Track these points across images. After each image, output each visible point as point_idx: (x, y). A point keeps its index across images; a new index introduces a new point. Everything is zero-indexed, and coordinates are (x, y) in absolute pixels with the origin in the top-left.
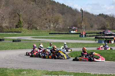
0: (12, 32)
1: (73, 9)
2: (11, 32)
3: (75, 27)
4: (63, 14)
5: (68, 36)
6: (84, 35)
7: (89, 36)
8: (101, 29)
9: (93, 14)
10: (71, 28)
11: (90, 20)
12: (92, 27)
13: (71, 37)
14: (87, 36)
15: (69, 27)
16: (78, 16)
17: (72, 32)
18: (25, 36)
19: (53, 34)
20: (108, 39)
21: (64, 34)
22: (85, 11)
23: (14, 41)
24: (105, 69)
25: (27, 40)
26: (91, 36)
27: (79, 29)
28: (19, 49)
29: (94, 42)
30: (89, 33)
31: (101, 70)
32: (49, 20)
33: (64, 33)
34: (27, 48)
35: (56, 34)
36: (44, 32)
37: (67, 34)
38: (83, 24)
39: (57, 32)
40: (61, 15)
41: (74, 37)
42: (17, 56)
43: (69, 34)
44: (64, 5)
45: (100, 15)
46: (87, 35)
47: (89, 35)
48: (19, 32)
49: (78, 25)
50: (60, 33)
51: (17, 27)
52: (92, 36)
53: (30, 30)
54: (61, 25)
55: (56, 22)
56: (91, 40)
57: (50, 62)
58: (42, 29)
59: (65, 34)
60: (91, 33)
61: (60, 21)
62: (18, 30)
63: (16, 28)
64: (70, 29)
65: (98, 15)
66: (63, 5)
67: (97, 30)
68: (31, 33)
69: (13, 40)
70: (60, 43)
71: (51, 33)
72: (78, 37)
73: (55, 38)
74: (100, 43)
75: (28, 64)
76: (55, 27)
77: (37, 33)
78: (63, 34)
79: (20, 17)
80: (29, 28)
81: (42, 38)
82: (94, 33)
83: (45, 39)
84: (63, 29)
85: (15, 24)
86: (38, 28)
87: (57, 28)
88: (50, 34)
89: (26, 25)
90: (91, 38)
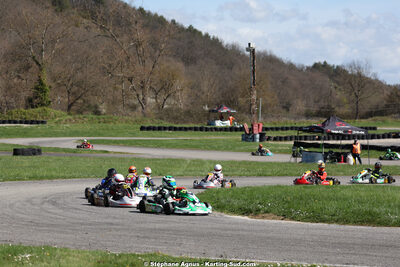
0: (15, 122)
1: (225, 44)
2: (10, 122)
3: (228, 106)
4: (189, 60)
5: (205, 138)
6: (258, 136)
7: (275, 139)
8: (319, 114)
9: (291, 64)
10: (213, 111)
11: (283, 82)
12: (287, 107)
13: (216, 141)
14: (269, 139)
15: (207, 108)
16: (240, 69)
17: (219, 123)
18: (56, 135)
19: (154, 129)
20: (335, 150)
21: (189, 132)
22: (264, 54)
23: (17, 152)
24: (303, 248)
25: (65, 150)
26: (280, 139)
27: (244, 115)
28: (30, 178)
29: (287, 158)
30: (277, 129)
31: (287, 251)
32: (142, 82)
33: (190, 129)
34: (58, 178)
35: (165, 129)
36: (124, 124)
37: (201, 129)
38: (254, 97)
39: (167, 124)
40: (180, 65)
41: (224, 140)
42: (18, 204)
43: (207, 130)
44: (195, 30)
45: (316, 66)
46: (269, 134)
47: (273, 134)
48: (38, 122)
49: (240, 99)
50: (178, 126)
51: (30, 103)
52: (286, 139)
53: (77, 116)
54: (181, 101)
55: (165, 88)
56: (281, 152)
57: (123, 225)
58: (117, 112)
59: (196, 129)
60: (282, 129)
61: (178, 84)
62: (36, 116)
63: (27, 108)
64: (212, 115)
65: (308, 68)
66: (192, 31)
67: (304, 120)
68: (79, 127)
69: (15, 150)
70: (173, 160)
71: (147, 125)
72: (237, 140)
73: (158, 145)
74: (307, 161)
75: (49, 231)
76: (160, 107)
77: (97, 126)
78: (186, 129)
79: (41, 70)
80: (73, 108)
81: (116, 143)
82: (292, 128)
83: (125, 146)
84: (188, 113)
85: (25, 94)
86: (103, 109)
87: (167, 110)
88: (142, 128)
89: (62, 99)
90: (282, 146)
